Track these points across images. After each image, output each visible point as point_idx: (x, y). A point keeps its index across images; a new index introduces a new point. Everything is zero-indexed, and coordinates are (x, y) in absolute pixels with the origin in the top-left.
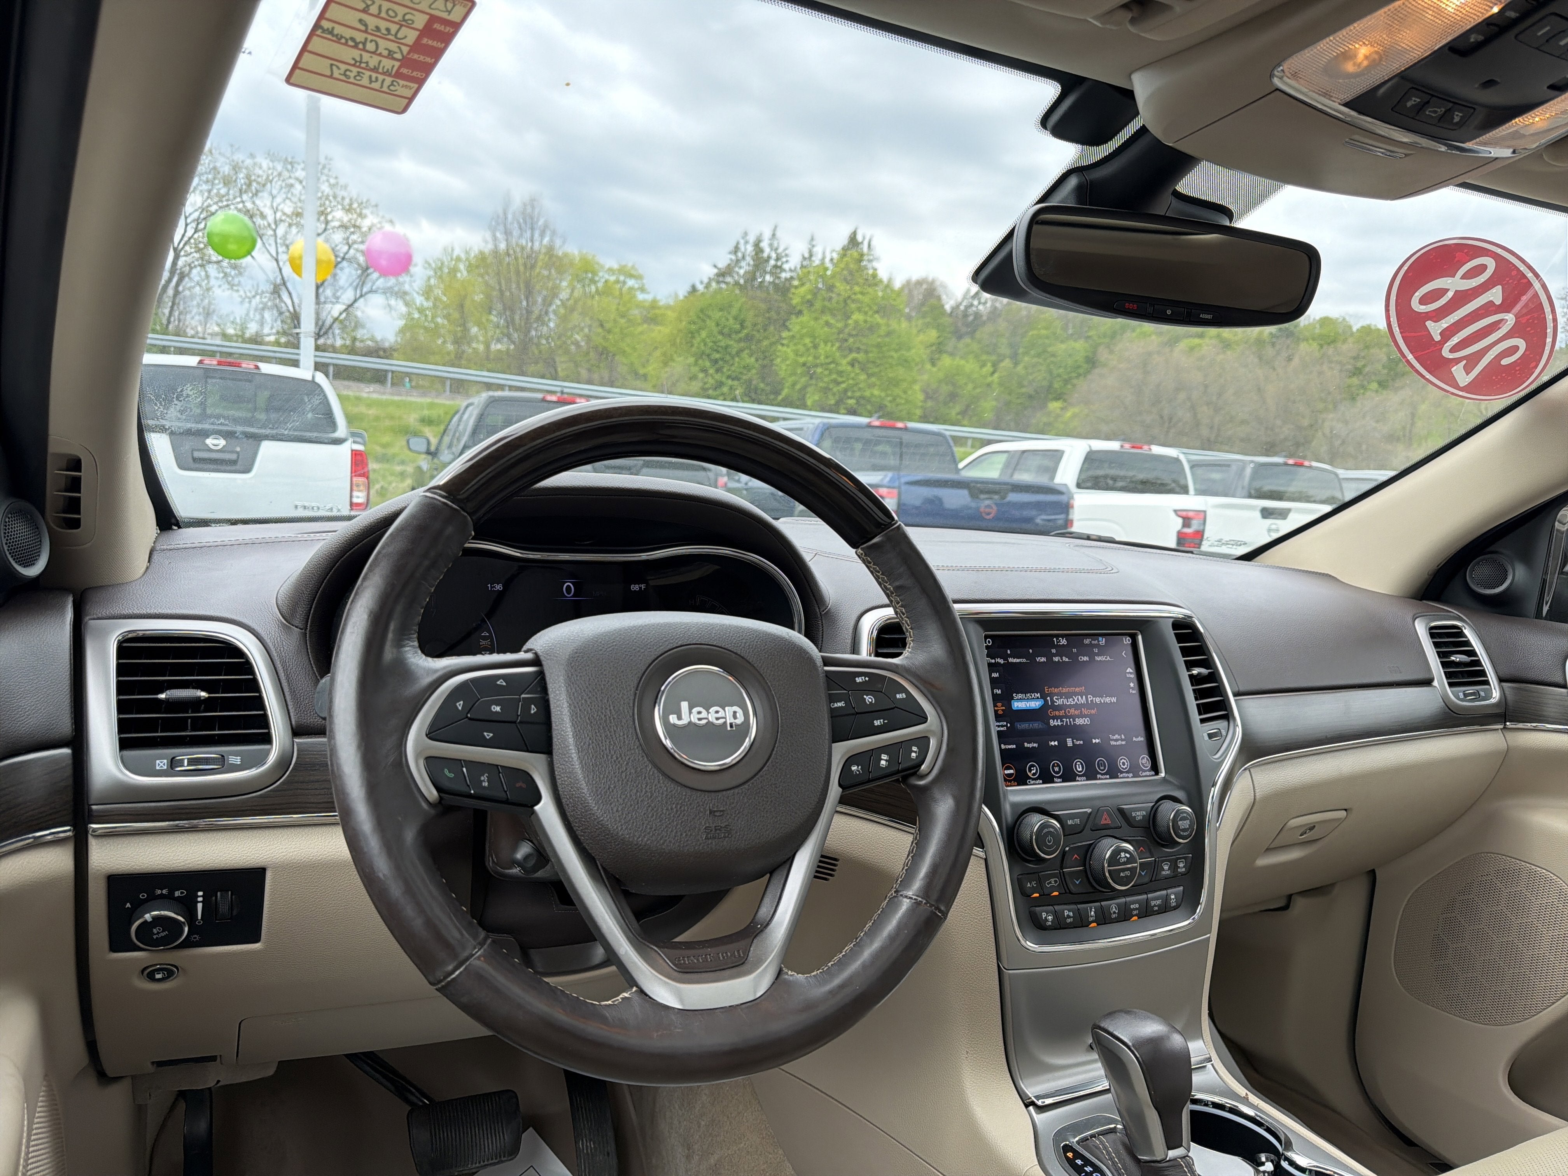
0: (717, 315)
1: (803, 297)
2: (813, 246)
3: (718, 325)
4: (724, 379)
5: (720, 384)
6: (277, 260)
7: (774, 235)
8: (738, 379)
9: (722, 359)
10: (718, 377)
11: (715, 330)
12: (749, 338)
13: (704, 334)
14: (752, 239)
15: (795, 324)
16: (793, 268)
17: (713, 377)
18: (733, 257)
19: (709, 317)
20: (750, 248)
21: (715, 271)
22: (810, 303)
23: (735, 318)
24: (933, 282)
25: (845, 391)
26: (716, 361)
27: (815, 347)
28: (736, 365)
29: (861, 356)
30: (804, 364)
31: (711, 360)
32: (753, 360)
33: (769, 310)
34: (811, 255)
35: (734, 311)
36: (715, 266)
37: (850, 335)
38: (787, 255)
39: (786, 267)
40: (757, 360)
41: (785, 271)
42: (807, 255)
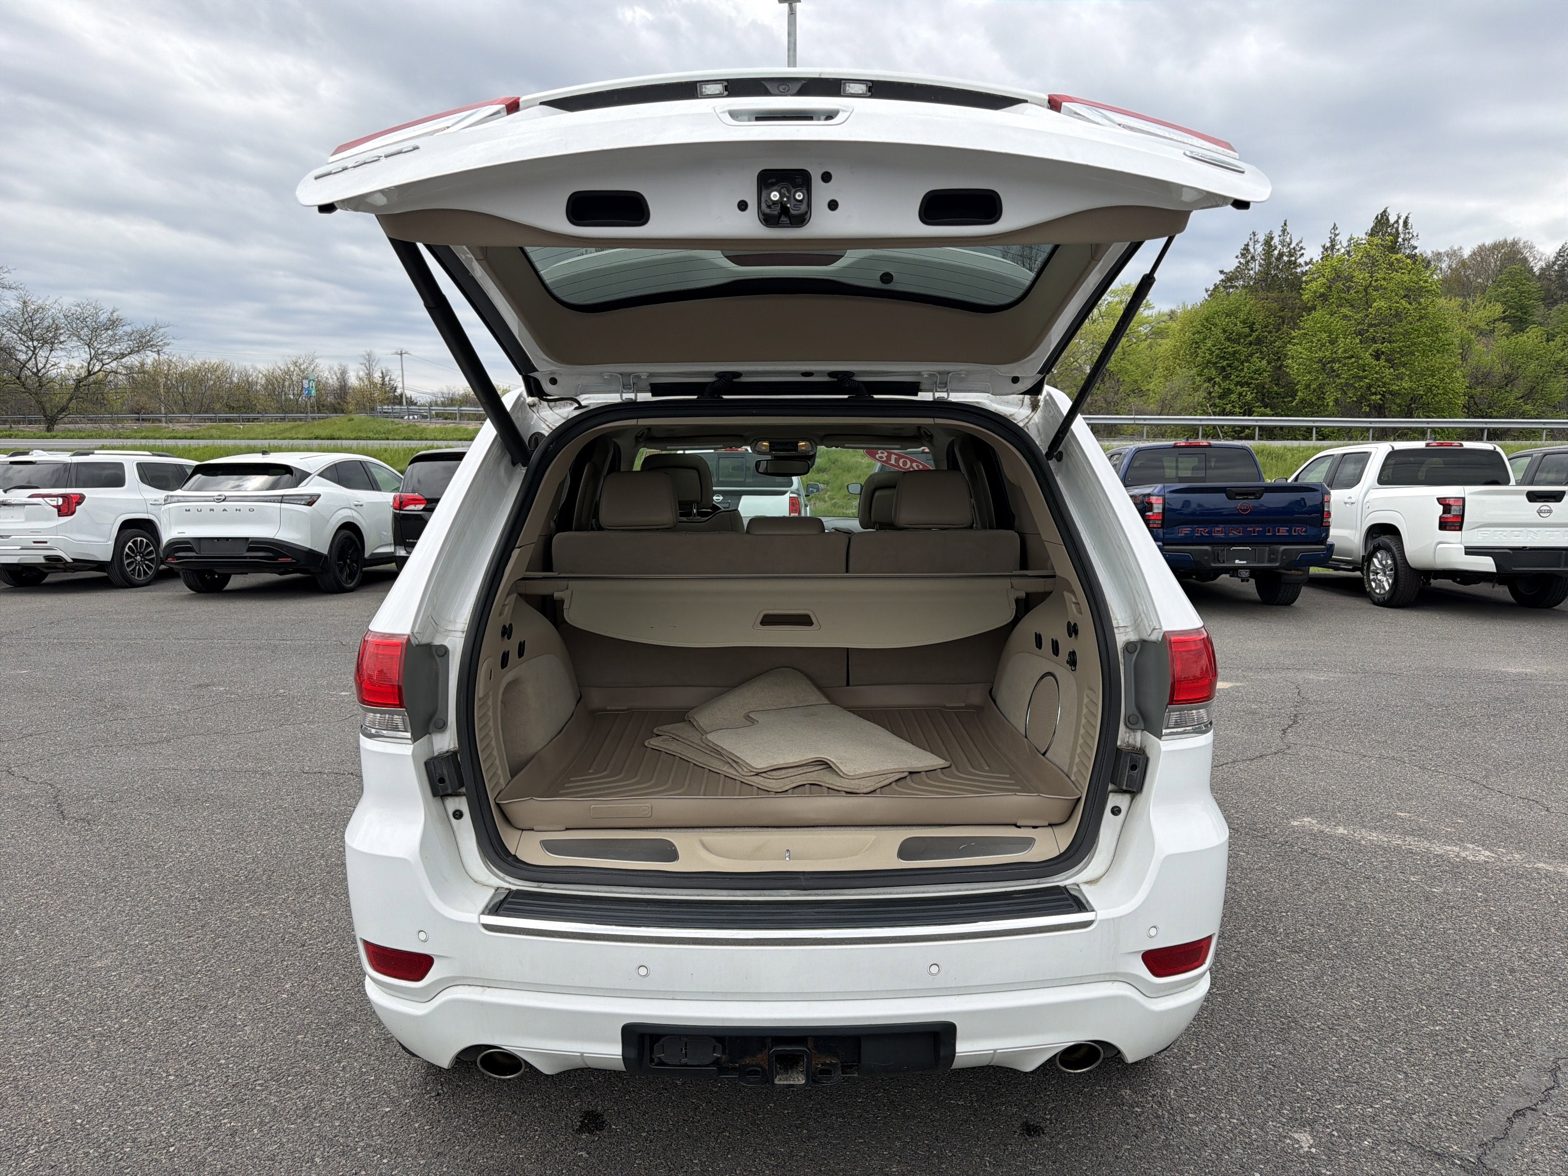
0: (1224, 321)
1: (1315, 292)
2: (1336, 235)
3: (1225, 331)
4: (1232, 386)
5: (1229, 392)
7: (1284, 231)
8: (1248, 384)
9: (1229, 365)
10: (1225, 385)
11: (1222, 337)
12: (1259, 341)
13: (1209, 343)
14: (1261, 238)
15: (1308, 322)
16: (1308, 261)
17: (1220, 386)
18: (1242, 261)
19: (1215, 325)
20: (1259, 248)
21: (1222, 277)
22: (1324, 297)
23: (1244, 322)
24: (1514, 244)
25: (1369, 387)
26: (1223, 369)
27: (1333, 342)
28: (1245, 370)
29: (1385, 347)
30: (1319, 361)
31: (1216, 368)
32: (1264, 362)
33: (1282, 309)
34: (1333, 246)
35: (1242, 316)
36: (1222, 272)
37: (1371, 325)
38: (1302, 248)
39: (1301, 261)
40: (1269, 363)
41: (1300, 265)
42: (1328, 245)
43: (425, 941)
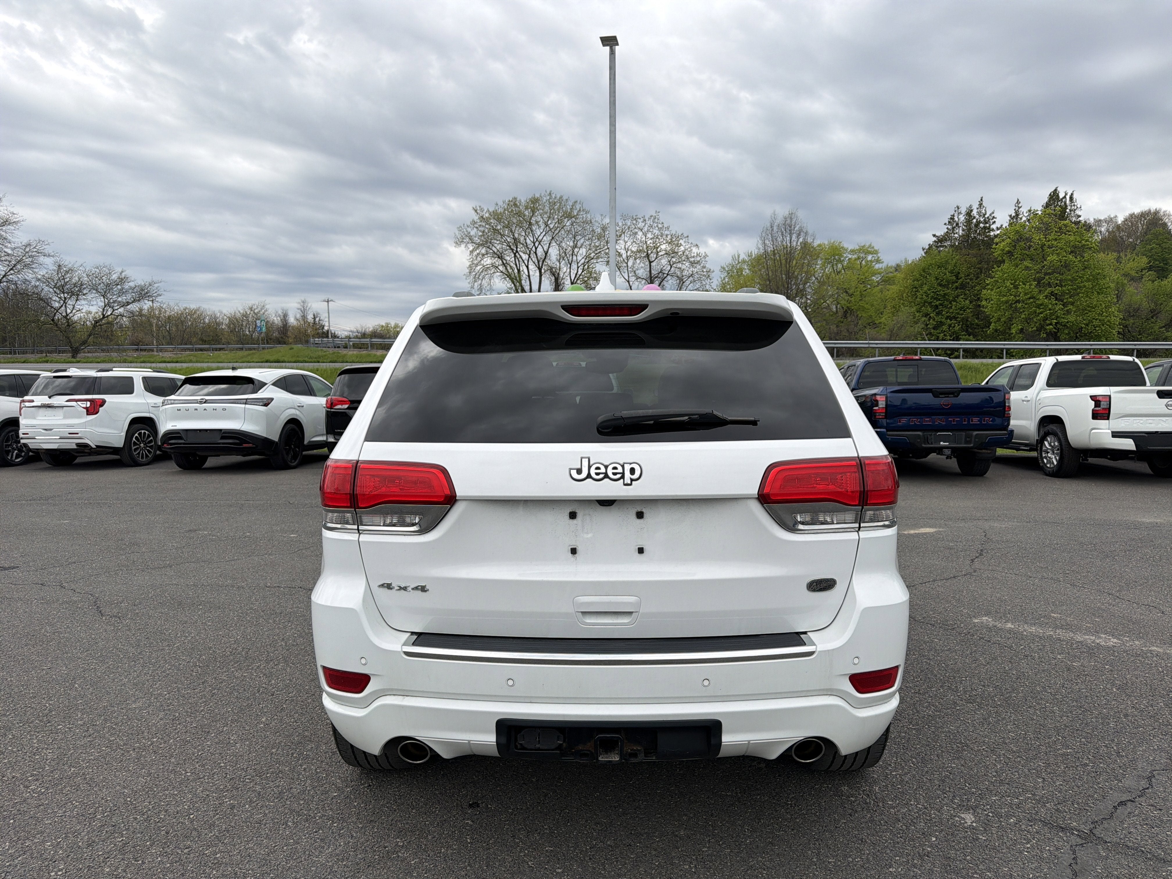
0: (936, 272)
1: (1003, 250)
2: (1019, 208)
3: (937, 279)
4: (943, 320)
5: (942, 324)
6: (628, 282)
7: (981, 205)
8: (955, 318)
9: (941, 305)
10: (938, 318)
11: (935, 283)
12: (963, 286)
13: (925, 288)
14: (963, 210)
15: (998, 272)
16: (999, 226)
17: (934, 320)
18: (949, 227)
19: (930, 274)
20: (962, 218)
21: (935, 239)
22: (1010, 253)
23: (951, 272)
24: (1157, 212)
25: (1045, 319)
26: (937, 307)
27: (1016, 287)
28: (953, 307)
29: (1057, 290)
30: (1007, 302)
31: (931, 307)
32: (967, 302)
33: (980, 262)
34: (1017, 215)
35: (950, 267)
36: (934, 236)
37: (1046, 274)
38: (994, 217)
39: (994, 227)
40: (971, 302)
41: (993, 230)
42: (1014, 214)
43: (365, 664)
